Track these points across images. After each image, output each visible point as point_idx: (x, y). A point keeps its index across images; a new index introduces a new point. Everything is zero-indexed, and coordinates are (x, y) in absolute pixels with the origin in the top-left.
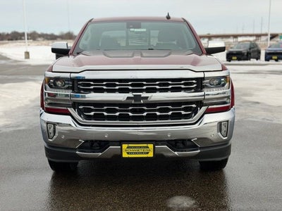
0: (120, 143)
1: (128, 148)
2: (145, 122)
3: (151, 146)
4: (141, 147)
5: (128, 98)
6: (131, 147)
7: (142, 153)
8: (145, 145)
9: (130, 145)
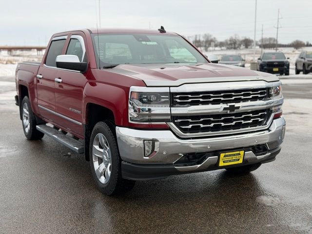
0: (217, 153)
1: (225, 156)
2: (232, 131)
3: (242, 152)
4: (234, 155)
5: (225, 109)
6: (227, 156)
7: (234, 160)
8: (238, 152)
9: (227, 154)
